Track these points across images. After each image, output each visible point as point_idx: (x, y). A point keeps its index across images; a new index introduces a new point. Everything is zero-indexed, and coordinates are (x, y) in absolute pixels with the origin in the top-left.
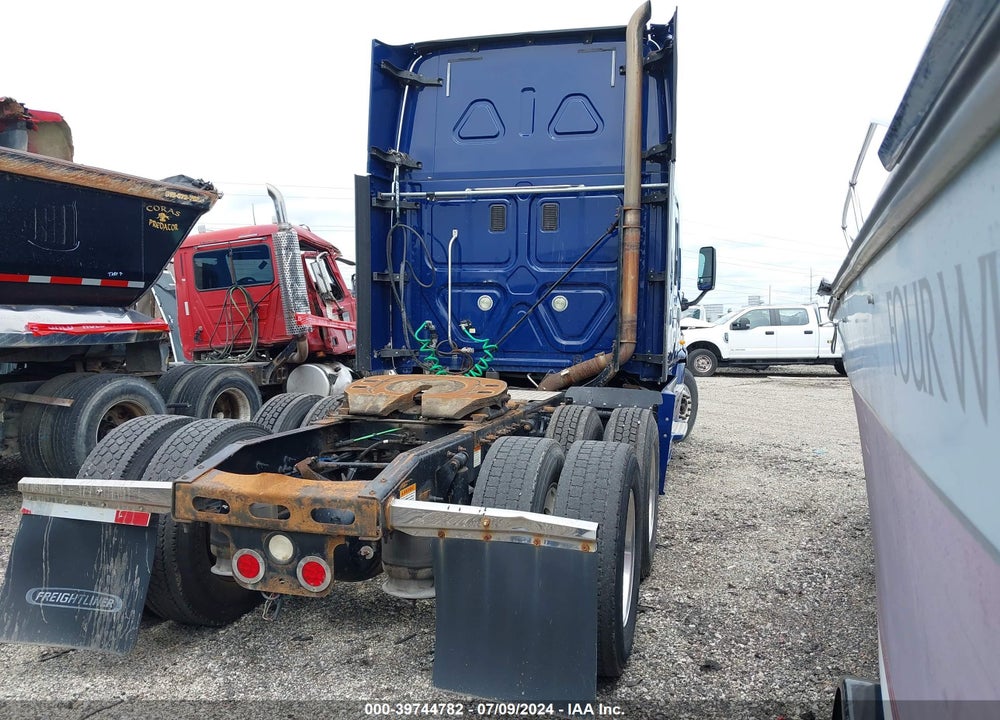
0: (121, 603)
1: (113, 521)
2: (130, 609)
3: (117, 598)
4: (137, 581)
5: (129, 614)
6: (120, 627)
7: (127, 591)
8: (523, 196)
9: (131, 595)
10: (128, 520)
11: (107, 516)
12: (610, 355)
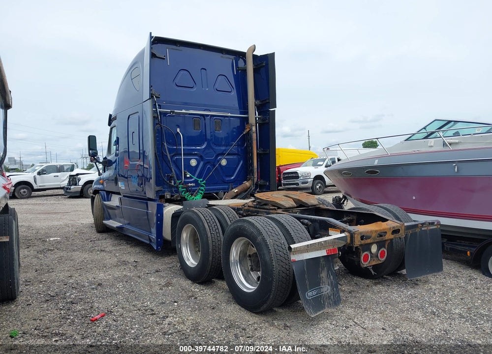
0: (329, 287)
1: (326, 255)
2: (333, 288)
3: (328, 286)
4: (332, 277)
5: (333, 291)
6: (332, 297)
7: (330, 282)
8: (207, 115)
9: (331, 282)
10: (331, 253)
11: (323, 253)
12: (250, 181)
